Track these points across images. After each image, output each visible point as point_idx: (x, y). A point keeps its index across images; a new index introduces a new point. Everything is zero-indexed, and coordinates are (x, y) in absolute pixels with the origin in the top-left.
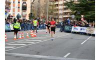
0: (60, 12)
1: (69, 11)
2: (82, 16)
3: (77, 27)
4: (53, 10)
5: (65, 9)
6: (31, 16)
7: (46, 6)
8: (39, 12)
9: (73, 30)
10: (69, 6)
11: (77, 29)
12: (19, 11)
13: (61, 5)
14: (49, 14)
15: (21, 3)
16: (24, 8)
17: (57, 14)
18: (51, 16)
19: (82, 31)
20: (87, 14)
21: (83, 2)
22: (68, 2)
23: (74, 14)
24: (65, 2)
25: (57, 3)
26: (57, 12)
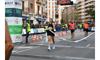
0: (83, 17)
1: (89, 16)
4: (77, 16)
5: (86, 15)
6: (62, 21)
7: (72, 13)
8: (67, 19)
9: (92, 30)
10: (89, 13)
13: (83, 12)
14: (75, 19)
15: (55, 12)
16: (57, 16)
17: (80, 19)
18: (76, 21)
22: (88, 10)
24: (86, 10)
25: (80, 11)
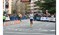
0: (32, 8)
1: (38, 7)
2: (47, 11)
3: (44, 18)
5: (35, 6)
8: (17, 9)
9: (41, 20)
11: (44, 19)
12: (3, 9)
17: (30, 10)
19: (47, 20)
20: (50, 9)
21: (47, 1)
22: (37, 2)
23: (42, 10)
26: (30, 8)
